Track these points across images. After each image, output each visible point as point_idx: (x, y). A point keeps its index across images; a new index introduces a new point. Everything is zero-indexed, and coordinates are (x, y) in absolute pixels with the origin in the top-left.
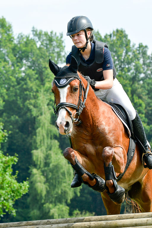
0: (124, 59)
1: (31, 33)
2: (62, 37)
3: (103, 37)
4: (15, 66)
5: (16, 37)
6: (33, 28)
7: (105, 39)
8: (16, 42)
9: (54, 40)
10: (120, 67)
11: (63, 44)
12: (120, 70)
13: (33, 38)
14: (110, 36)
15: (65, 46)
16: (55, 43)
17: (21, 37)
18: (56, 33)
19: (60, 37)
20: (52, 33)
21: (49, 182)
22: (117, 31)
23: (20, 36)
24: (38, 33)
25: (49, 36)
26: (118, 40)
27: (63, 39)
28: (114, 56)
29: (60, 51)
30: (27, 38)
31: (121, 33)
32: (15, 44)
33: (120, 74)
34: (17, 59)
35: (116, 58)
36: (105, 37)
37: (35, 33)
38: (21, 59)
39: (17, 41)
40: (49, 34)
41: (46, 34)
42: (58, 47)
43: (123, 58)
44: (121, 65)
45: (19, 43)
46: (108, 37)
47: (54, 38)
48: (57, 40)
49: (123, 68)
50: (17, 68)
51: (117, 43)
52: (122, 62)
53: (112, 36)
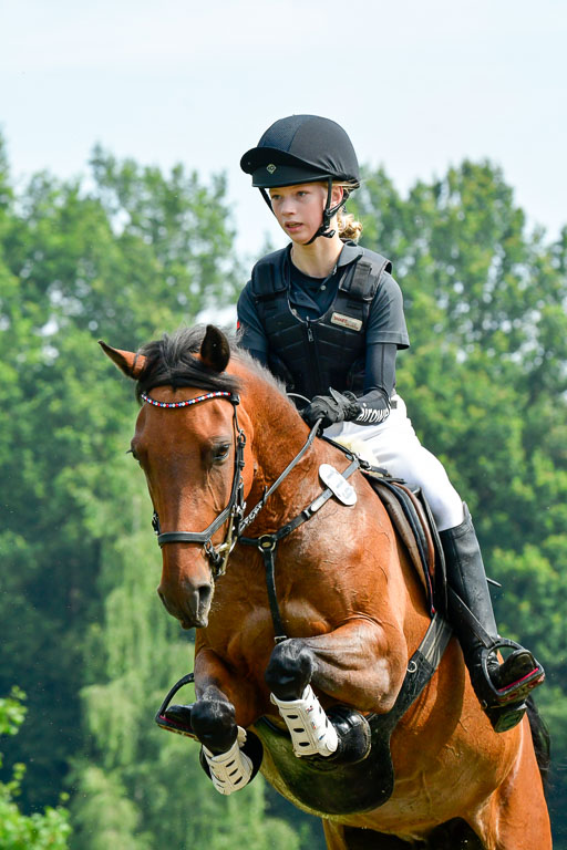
0: (492, 294)
1: (89, 170)
2: (221, 193)
3: (403, 195)
4: (16, 314)
5: (19, 190)
6: (98, 150)
7: (413, 205)
8: (19, 209)
9: (188, 206)
10: (477, 327)
11: (228, 225)
12: (475, 341)
13: (95, 195)
14: (437, 190)
15: (233, 234)
16: (189, 220)
17: (42, 189)
18: (195, 177)
19: (212, 192)
20: (177, 172)
21: (157, 830)
22: (467, 169)
23: (39, 184)
24: (117, 170)
25: (164, 185)
26: (469, 209)
27: (225, 202)
28: (452, 281)
29: (215, 254)
30: (71, 192)
31: (482, 179)
32: (15, 219)
33: (477, 357)
34: (24, 284)
35: (459, 288)
36: (415, 195)
37: (103, 171)
38: (43, 285)
39: (25, 207)
40: (167, 176)
41: (152, 179)
42: (204, 235)
43: (489, 287)
44: (481, 319)
45: (36, 215)
46: (427, 196)
47: (189, 197)
48: (201, 203)
49: (491, 332)
50: (24, 326)
51: (465, 221)
52: (484, 307)
53: (445, 190)
